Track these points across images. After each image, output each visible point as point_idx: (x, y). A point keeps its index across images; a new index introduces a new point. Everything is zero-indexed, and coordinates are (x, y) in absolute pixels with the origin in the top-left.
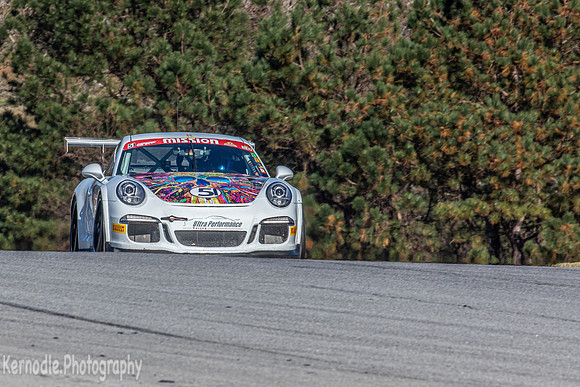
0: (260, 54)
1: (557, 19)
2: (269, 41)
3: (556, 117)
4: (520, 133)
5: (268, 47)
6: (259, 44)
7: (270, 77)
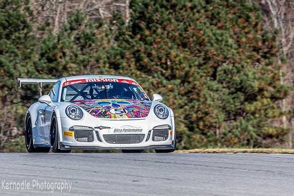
0: (42, 55)
1: (188, 34)
2: (47, 49)
3: (189, 82)
4: (172, 90)
5: (46, 52)
6: (42, 50)
7: (48, 66)
